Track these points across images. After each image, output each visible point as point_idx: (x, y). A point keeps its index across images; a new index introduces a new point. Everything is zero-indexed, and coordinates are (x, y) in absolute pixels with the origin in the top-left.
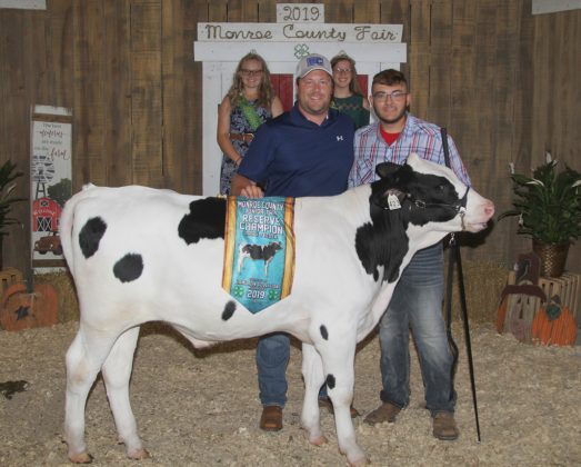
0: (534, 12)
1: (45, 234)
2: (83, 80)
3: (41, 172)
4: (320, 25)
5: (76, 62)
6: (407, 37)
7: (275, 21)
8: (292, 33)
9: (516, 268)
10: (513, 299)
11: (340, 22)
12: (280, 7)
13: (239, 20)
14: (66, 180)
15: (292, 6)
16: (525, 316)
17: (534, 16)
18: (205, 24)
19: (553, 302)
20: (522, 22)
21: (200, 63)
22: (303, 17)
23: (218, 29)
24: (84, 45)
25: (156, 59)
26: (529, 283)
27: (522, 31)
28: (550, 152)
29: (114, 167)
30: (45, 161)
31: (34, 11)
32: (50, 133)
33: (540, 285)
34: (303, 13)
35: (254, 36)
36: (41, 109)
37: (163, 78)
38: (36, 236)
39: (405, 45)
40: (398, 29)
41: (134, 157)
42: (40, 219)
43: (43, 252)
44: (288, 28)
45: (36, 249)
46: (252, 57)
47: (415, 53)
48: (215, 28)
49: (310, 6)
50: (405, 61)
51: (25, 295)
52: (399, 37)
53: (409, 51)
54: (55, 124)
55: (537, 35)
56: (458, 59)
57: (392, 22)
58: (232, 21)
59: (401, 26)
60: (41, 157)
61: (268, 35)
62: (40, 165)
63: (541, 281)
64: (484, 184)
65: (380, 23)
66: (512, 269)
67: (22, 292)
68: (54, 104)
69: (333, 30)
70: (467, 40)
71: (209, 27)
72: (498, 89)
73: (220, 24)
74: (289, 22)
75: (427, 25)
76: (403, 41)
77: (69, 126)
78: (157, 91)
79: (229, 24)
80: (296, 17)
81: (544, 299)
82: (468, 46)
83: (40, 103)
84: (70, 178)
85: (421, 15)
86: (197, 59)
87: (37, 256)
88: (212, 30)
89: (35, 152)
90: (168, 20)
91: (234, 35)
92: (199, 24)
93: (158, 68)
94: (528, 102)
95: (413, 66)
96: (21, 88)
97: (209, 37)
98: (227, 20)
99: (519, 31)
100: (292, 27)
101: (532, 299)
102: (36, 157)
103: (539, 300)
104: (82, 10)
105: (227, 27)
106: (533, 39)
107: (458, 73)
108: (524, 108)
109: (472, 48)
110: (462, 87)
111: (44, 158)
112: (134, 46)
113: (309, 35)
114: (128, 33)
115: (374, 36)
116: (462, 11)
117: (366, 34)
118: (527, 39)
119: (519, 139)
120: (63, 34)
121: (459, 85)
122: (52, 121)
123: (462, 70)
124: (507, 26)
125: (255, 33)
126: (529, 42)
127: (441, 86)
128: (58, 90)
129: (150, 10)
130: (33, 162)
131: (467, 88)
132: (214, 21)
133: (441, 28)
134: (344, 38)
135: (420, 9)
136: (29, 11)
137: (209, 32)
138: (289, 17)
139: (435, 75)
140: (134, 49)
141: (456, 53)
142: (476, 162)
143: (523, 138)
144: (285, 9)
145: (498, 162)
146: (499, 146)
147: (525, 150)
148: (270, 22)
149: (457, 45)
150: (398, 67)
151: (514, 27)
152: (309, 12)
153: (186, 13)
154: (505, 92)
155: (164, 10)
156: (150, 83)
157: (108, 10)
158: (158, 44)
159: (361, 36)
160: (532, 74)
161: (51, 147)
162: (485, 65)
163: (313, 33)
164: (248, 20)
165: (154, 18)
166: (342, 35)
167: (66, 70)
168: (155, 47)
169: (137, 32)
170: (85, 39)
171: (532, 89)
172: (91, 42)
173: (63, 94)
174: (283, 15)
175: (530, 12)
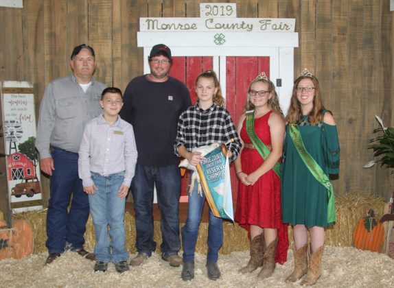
0: (391, 10)
1: (19, 181)
2: (52, 62)
3: (12, 133)
4: (233, 19)
5: (46, 49)
6: (298, 29)
7: (199, 16)
8: (212, 25)
9: (391, 200)
10: (390, 224)
11: (248, 17)
12: (203, 6)
13: (171, 16)
14: (32, 138)
15: (212, 5)
17: (391, 13)
18: (146, 19)
21: (142, 48)
22: (220, 13)
23: (155, 22)
24: (52, 35)
25: (108, 46)
27: (382, 23)
30: (15, 124)
31: (14, 9)
32: (17, 102)
34: (220, 9)
35: (183, 28)
36: (9, 84)
37: (113, 60)
38: (12, 184)
39: (297, 33)
40: (291, 22)
42: (14, 170)
43: (18, 196)
44: (209, 22)
45: (12, 194)
47: (304, 40)
48: (153, 22)
49: (226, 5)
50: (297, 46)
51: (5, 230)
52: (293, 28)
53: (300, 39)
54: (20, 95)
55: (393, 27)
56: (336, 45)
57: (287, 17)
58: (166, 16)
59: (294, 20)
60: (11, 122)
61: (193, 27)
62: (11, 128)
64: (357, 138)
65: (278, 17)
67: (1, 227)
69: (243, 23)
70: (342, 31)
71: (149, 21)
72: (366, 66)
73: (157, 18)
74: (210, 17)
75: (313, 19)
76: (296, 31)
78: (109, 70)
79: (164, 18)
80: (215, 13)
82: (343, 34)
84: (35, 136)
85: (308, 12)
86: (139, 45)
87: (14, 199)
88: (151, 23)
89: (6, 118)
90: (117, 16)
91: (168, 27)
92: (141, 19)
93: (110, 52)
95: (303, 49)
96: (3, 67)
97: (149, 28)
98: (162, 15)
99: (380, 24)
100: (212, 20)
102: (7, 122)
104: (51, 9)
105: (162, 21)
106: (390, 30)
107: (336, 55)
108: (384, 81)
109: (346, 37)
110: (339, 65)
111: (14, 122)
112: (91, 36)
113: (225, 27)
114: (86, 26)
115: (274, 27)
116: (338, 9)
117: (268, 25)
118: (386, 29)
119: (382, 104)
120: (36, 27)
121: (337, 64)
122: (18, 93)
123: (340, 53)
124: (372, 19)
125: (184, 25)
126: (388, 32)
127: (324, 64)
128: (32, 70)
129: (103, 9)
130: (5, 126)
131: (343, 66)
132: (153, 16)
133: (323, 21)
134: (251, 29)
135: (308, 7)
136: (9, 8)
137: (149, 24)
138: (209, 13)
139: (319, 57)
140: (90, 38)
141: (335, 40)
142: (351, 121)
143: (384, 103)
144: (207, 7)
145: (366, 121)
146: (367, 110)
147: (386, 112)
148: (195, 16)
149: (335, 34)
150: (292, 50)
151: (377, 21)
152: (225, 9)
153: (131, 11)
154: (371, 69)
155: (114, 8)
156: (103, 64)
157: (71, 9)
158: (109, 34)
159: (264, 27)
160: (391, 55)
161: (18, 113)
162: (356, 49)
163: (228, 25)
164: (177, 15)
165: (106, 14)
166: (250, 27)
167: (38, 54)
168: (107, 36)
169: (93, 25)
170: (53, 30)
171: (391, 67)
172: (58, 33)
173: (37, 73)
174: (205, 12)
175: (389, 9)
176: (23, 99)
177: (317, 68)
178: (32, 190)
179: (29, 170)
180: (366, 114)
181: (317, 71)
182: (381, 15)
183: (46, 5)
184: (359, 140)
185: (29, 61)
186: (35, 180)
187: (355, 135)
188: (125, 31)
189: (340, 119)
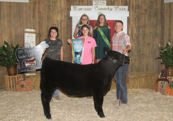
0: (164, 2)
1: (28, 64)
2: (39, 22)
4: (105, 6)
5: (37, 17)
6: (129, 10)
7: (92, 5)
8: (97, 9)
9: (161, 74)
10: (160, 82)
11: (110, 5)
12: (94, 1)
13: (82, 5)
15: (97, 1)
17: (165, 4)
18: (73, 6)
19: (171, 83)
20: (161, 5)
21: (72, 17)
22: (100, 4)
23: (76, 8)
24: (39, 12)
25: (59, 16)
26: (164, 78)
27: (161, 8)
28: (169, 41)
30: (28, 44)
31: (26, 3)
32: (30, 37)
33: (168, 78)
34: (100, 3)
36: (27, 30)
37: (61, 21)
39: (129, 12)
40: (126, 7)
46: (84, 15)
47: (131, 14)
48: (76, 7)
49: (102, 1)
50: (129, 16)
51: (23, 81)
52: (127, 10)
53: (130, 14)
55: (165, 9)
56: (143, 16)
57: (125, 5)
58: (80, 5)
59: (128, 6)
61: (90, 9)
62: (27, 45)
63: (168, 77)
64: (151, 50)
65: (122, 6)
66: (160, 74)
67: (22, 80)
68: (31, 28)
69: (109, 8)
70: (146, 10)
71: (74, 7)
74: (96, 5)
76: (128, 11)
77: (35, 34)
78: (60, 25)
80: (98, 4)
81: (169, 82)
83: (27, 28)
85: (133, 3)
86: (71, 16)
88: (75, 8)
89: (26, 42)
90: (63, 5)
91: (81, 9)
92: (71, 6)
93: (60, 18)
94: (163, 27)
95: (131, 18)
96: (22, 24)
97: (74, 10)
98: (79, 5)
99: (160, 8)
100: (97, 7)
101: (165, 82)
102: (26, 43)
103: (167, 82)
104: (39, 3)
105: (79, 7)
106: (164, 10)
107: (143, 19)
108: (162, 29)
109: (147, 13)
110: (144, 23)
111: (28, 43)
112: (53, 12)
113: (102, 9)
114: (52, 9)
115: (120, 9)
116: (144, 2)
117: (118, 9)
119: (160, 38)
120: (34, 9)
122: (30, 33)
123: (145, 19)
124: (157, 6)
125: (87, 8)
127: (139, 23)
128: (32, 25)
129: (58, 2)
130: (25, 44)
131: (146, 24)
132: (75, 5)
133: (138, 7)
134: (112, 10)
136: (24, 3)
137: (74, 8)
138: (96, 4)
139: (137, 20)
140: (53, 13)
141: (143, 14)
142: (148, 44)
143: (161, 37)
145: (154, 44)
146: (155, 40)
147: (162, 41)
148: (91, 5)
149: (143, 12)
150: (127, 18)
151: (159, 7)
152: (102, 3)
153: (68, 3)
154: (156, 25)
155: (62, 2)
156: (58, 23)
157: (46, 3)
158: (60, 12)
159: (116, 9)
160: (164, 20)
161: (30, 40)
162: (151, 17)
163: (103, 9)
164: (85, 5)
165: (59, 5)
167: (34, 19)
168: (59, 12)
169: (54, 8)
170: (40, 10)
171: (164, 24)
172: (41, 11)
173: (34, 26)
174: (95, 4)
175: (163, 2)
176: (32, 36)
177: (136, 24)
179: (32, 61)
181: (136, 25)
183: (37, 1)
184: (152, 51)
185: (31, 21)
186: (34, 64)
187: (150, 49)
188: (66, 11)
189: (144, 43)
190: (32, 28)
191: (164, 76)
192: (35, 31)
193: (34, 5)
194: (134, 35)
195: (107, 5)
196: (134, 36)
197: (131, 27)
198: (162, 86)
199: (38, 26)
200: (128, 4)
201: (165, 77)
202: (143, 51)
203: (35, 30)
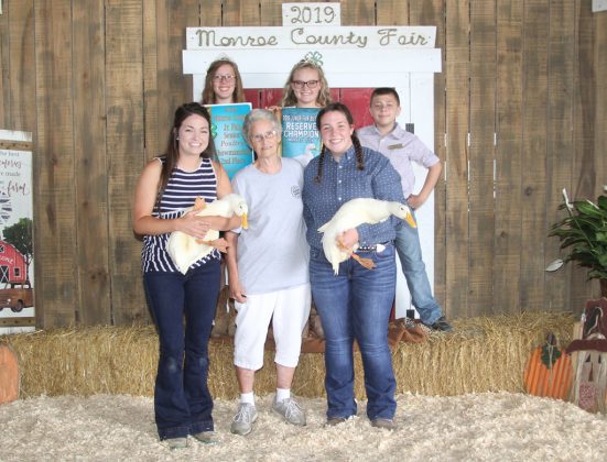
0: (595, 9)
2: (47, 99)
4: (336, 28)
5: (39, 78)
6: (440, 43)
7: (281, 24)
8: (297, 37)
9: (583, 318)
10: (581, 356)
11: (359, 24)
12: (286, 7)
13: (237, 24)
14: (25, 219)
15: (301, 6)
16: (596, 378)
17: (595, 14)
18: (197, 29)
20: (581, 22)
21: (190, 76)
22: (314, 18)
23: (211, 35)
24: (49, 56)
25: (136, 72)
26: (601, 337)
27: (580, 32)
29: (85, 204)
32: (6, 163)
34: (314, 13)
35: (255, 43)
37: (145, 95)
39: (439, 50)
40: (430, 32)
41: (110, 191)
44: (296, 33)
47: (451, 61)
48: (208, 35)
49: (323, 6)
50: (439, 70)
52: (432, 42)
53: (444, 58)
54: (12, 151)
55: (598, 36)
56: (504, 68)
57: (423, 22)
58: (228, 25)
59: (434, 28)
61: (272, 42)
64: (538, 219)
65: (409, 24)
66: (579, 320)
69: (352, 35)
70: (514, 45)
71: (200, 32)
72: (553, 103)
73: (214, 29)
74: (298, 25)
75: (465, 26)
76: (437, 46)
77: (29, 154)
78: (138, 111)
79: (224, 28)
80: (307, 18)
82: (516, 51)
84: (31, 218)
85: (458, 14)
86: (186, 71)
88: (204, 35)
90: (150, 26)
91: (231, 41)
92: (188, 29)
93: (139, 82)
94: (589, 117)
95: (450, 75)
97: (200, 45)
98: (222, 23)
99: (577, 34)
100: (301, 31)
101: (605, 357)
104: (46, 14)
105: (222, 32)
106: (593, 42)
107: (504, 84)
108: (584, 126)
109: (520, 54)
110: (509, 101)
112: (109, 57)
113: (323, 41)
114: (102, 42)
115: (401, 41)
116: (507, 9)
117: (391, 38)
118: (587, 42)
119: (580, 164)
120: (23, 44)
121: (505, 99)
122: (8, 148)
123: (509, 81)
124: (562, 26)
125: (256, 39)
126: (590, 46)
127: (484, 99)
128: (17, 112)
129: (128, 13)
131: (516, 102)
132: (207, 25)
133: (482, 30)
134: (365, 43)
135: (458, 8)
137: (201, 38)
138: (297, 19)
139: (475, 87)
140: (109, 61)
141: (501, 60)
142: (528, 192)
143: (584, 162)
144: (293, 10)
146: (555, 171)
147: (587, 176)
148: (274, 25)
149: (502, 50)
150: (432, 77)
151: (570, 28)
152: (322, 12)
153: (173, 17)
154: (561, 106)
155: (146, 13)
156: (129, 102)
157: (78, 14)
158: (138, 52)
159: (385, 40)
160: (594, 83)
161: (7, 180)
162: (537, 74)
163: (327, 38)
164: (246, 23)
165: (133, 21)
166: (363, 40)
167: (27, 87)
168: (134, 57)
169: (113, 39)
170: (50, 49)
171: (594, 102)
172: (57, 52)
173: (24, 117)
174: (290, 18)
175: (591, 9)
177: (472, 106)
178: (20, 301)
179: (17, 270)
180: (554, 180)
181: (473, 110)
182: (577, 18)
183: (38, 9)
184: (543, 222)
185: (12, 97)
186: (27, 286)
187: (535, 215)
188: (164, 48)
189: (511, 187)
190: (18, 125)
191: (596, 331)
192: (30, 140)
193: (27, 25)
194: (463, 152)
195: (347, 20)
196: (463, 159)
197: (450, 118)
198: (591, 373)
199: (41, 118)
200: (437, 19)
201: (603, 333)
202: (507, 222)
203: (28, 136)
